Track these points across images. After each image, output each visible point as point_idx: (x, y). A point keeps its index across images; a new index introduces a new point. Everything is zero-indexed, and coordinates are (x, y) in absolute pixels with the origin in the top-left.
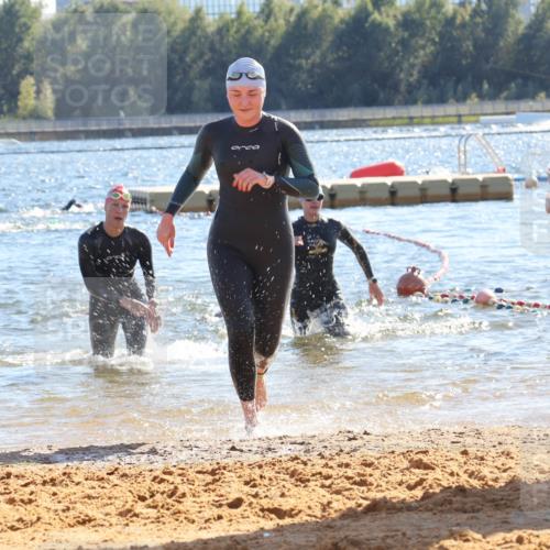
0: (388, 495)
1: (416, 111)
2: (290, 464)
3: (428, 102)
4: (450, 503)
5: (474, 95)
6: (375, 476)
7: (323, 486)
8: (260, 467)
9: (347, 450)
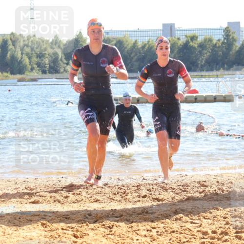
0: (193, 195)
1: (203, 73)
2: (162, 184)
3: (207, 71)
4: (213, 198)
5: (221, 69)
6: (189, 189)
7: (172, 192)
8: (152, 185)
9: (180, 180)
